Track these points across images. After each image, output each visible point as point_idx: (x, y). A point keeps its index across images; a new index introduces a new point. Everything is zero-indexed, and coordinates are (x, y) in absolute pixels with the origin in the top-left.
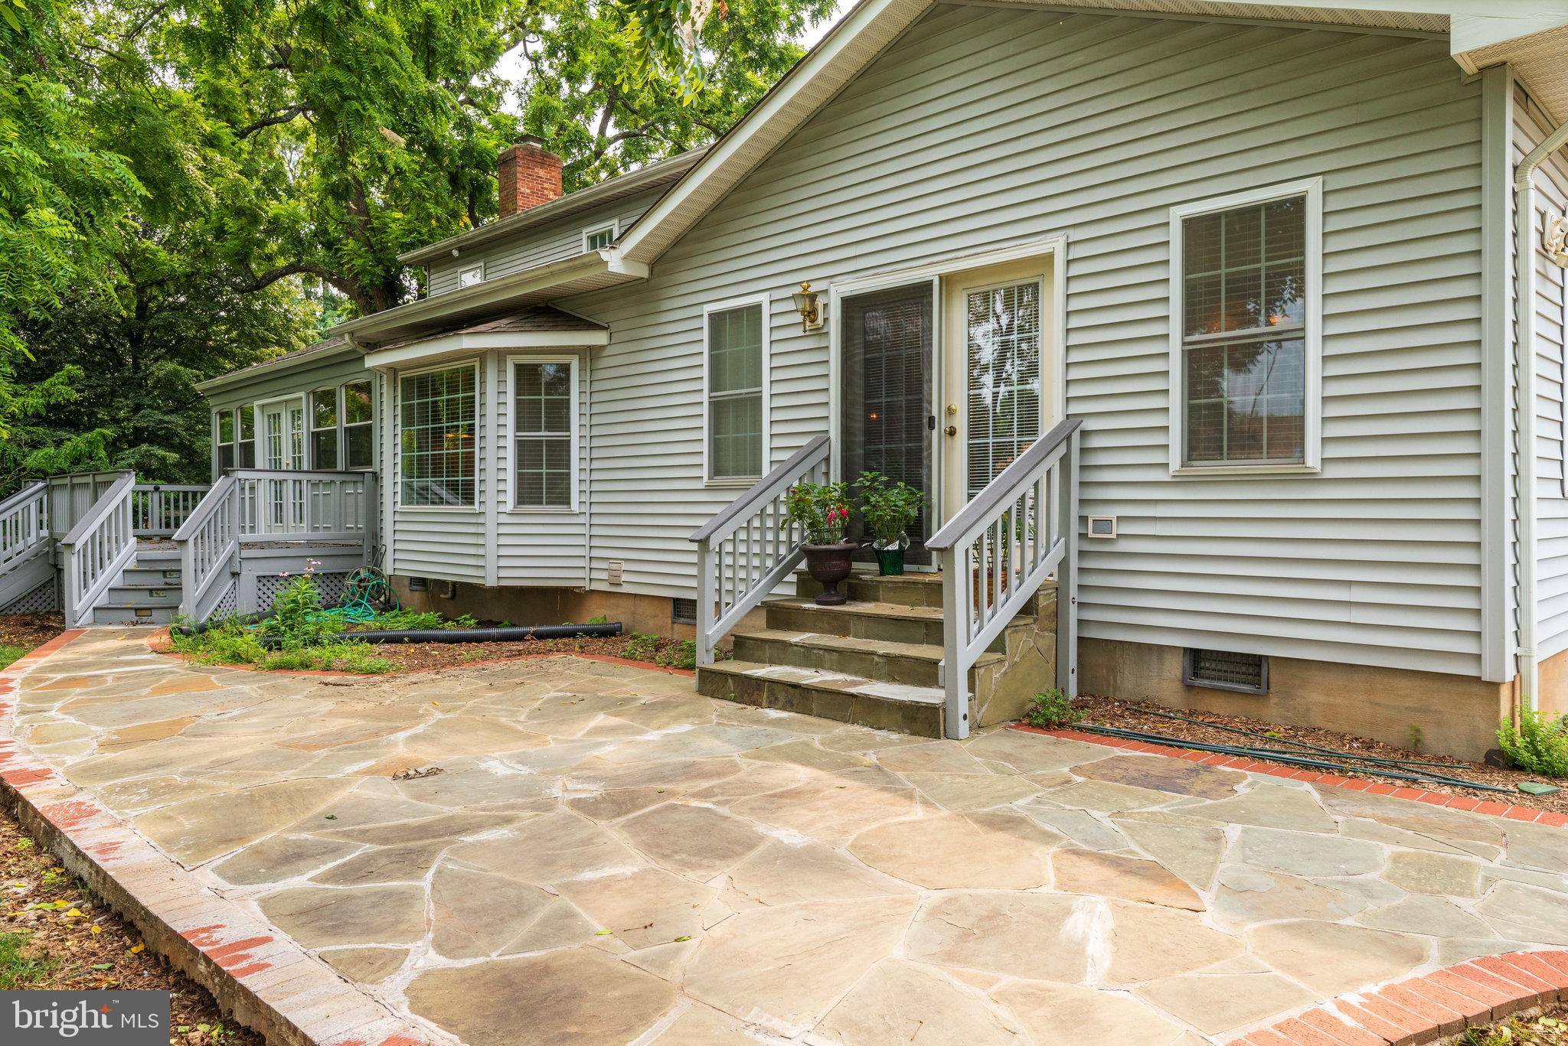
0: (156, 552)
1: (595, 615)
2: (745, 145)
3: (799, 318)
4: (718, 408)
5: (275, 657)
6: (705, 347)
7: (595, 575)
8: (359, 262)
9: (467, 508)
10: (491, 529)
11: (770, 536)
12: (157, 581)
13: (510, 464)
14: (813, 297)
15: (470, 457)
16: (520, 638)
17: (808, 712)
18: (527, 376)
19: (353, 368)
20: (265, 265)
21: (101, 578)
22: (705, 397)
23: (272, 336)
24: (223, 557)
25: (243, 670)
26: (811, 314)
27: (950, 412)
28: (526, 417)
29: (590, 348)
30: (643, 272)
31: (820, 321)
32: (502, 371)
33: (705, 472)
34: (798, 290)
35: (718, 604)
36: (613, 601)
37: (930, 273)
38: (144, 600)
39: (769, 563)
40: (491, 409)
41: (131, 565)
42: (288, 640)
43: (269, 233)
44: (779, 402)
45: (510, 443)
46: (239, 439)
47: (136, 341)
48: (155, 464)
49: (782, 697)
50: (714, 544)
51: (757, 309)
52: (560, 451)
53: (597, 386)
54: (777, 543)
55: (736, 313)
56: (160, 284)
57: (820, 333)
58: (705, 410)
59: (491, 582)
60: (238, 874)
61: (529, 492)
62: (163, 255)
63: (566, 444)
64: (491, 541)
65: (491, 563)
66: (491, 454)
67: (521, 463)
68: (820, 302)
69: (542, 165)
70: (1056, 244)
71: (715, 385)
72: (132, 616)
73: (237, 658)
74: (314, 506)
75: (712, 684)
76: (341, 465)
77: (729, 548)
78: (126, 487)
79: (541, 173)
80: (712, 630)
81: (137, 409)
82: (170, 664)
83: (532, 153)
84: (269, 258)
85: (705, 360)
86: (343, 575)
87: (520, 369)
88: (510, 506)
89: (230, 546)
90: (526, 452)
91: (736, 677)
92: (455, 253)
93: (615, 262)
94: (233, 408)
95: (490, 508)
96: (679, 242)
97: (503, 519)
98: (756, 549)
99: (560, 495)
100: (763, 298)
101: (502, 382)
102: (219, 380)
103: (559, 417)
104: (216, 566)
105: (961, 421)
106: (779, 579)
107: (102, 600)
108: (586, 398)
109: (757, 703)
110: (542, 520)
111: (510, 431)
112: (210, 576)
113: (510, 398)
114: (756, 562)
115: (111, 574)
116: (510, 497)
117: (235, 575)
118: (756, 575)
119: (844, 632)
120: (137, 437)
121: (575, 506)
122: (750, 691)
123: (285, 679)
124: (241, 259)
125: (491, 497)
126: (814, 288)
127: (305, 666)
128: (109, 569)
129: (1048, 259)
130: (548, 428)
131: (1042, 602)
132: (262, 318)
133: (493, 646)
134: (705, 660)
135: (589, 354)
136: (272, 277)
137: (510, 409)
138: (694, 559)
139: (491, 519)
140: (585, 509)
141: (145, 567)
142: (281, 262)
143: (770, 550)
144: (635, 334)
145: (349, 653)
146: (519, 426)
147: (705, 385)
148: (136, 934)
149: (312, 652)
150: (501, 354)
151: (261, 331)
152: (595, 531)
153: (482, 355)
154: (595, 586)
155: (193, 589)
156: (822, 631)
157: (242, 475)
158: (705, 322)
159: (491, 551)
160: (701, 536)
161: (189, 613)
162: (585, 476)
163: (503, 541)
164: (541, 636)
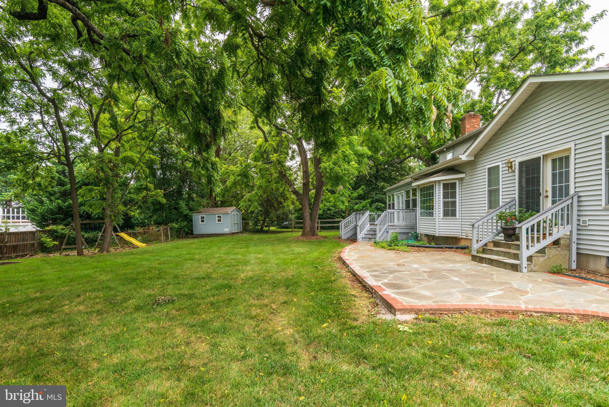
0: (372, 227)
1: (463, 244)
2: (493, 126)
3: (507, 168)
4: (490, 192)
5: (389, 248)
6: (487, 177)
7: (463, 234)
8: (425, 153)
9: (431, 218)
10: (437, 222)
11: (495, 224)
12: (373, 233)
13: (442, 207)
14: (511, 163)
15: (433, 206)
16: (442, 248)
17: (492, 265)
18: (446, 186)
19: (409, 186)
20: (403, 156)
21: (363, 232)
22: (487, 189)
23: (406, 174)
24: (385, 228)
25: (383, 249)
26: (511, 167)
27: (547, 191)
28: (445, 196)
29: (461, 178)
30: (473, 158)
31: (513, 169)
32: (440, 185)
33: (487, 208)
34: (507, 161)
35: (477, 240)
36: (467, 240)
37: (540, 155)
38: (370, 236)
39: (495, 231)
40: (437, 194)
41: (368, 229)
42: (393, 245)
43: (405, 148)
44: (504, 190)
45: (441, 202)
46: (392, 202)
47: (376, 178)
48: (379, 207)
49: (488, 262)
50: (476, 225)
51: (498, 166)
52: (454, 204)
53: (463, 187)
54: (497, 226)
55: (494, 167)
56: (380, 164)
57: (513, 171)
58: (487, 192)
59: (437, 235)
60: (368, 272)
61: (446, 214)
62: (381, 158)
63: (455, 202)
64: (437, 225)
65: (437, 230)
66: (437, 205)
67: (444, 207)
68: (513, 164)
69: (474, 118)
70: (572, 145)
71: (489, 186)
72: (368, 239)
73: (383, 247)
74: (406, 217)
75: (474, 258)
76: (411, 208)
77: (481, 227)
78: (368, 213)
79: (474, 120)
80: (476, 246)
81: (376, 194)
82: (372, 248)
83: (471, 116)
84: (405, 154)
85: (487, 180)
86: (408, 233)
87: (444, 184)
88: (441, 217)
89: (386, 226)
90: (446, 204)
91: (479, 257)
92: (445, 150)
93: (464, 158)
94: (391, 195)
95: (437, 218)
96: (481, 150)
97: (440, 220)
98: (490, 227)
99: (454, 214)
100: (500, 163)
101: (439, 188)
102: (393, 186)
103: (454, 195)
104: (383, 230)
105: (550, 194)
106: (497, 235)
107: (363, 236)
108: (460, 190)
109: (482, 263)
110: (450, 221)
111: (441, 199)
112: (382, 232)
113: (442, 191)
114: (490, 231)
115: (365, 231)
116: (442, 215)
117: (387, 232)
118: (490, 234)
119: (510, 248)
120: (377, 201)
121: (457, 217)
122: (481, 260)
123: (389, 251)
124: (398, 156)
125: (437, 215)
126: (511, 160)
127: (394, 249)
128: (365, 230)
129: (570, 149)
130: (451, 198)
131: (562, 242)
132: (403, 169)
133: (435, 249)
134: (474, 253)
135: (461, 179)
136: (405, 159)
137: (442, 194)
138: (471, 229)
139: (437, 220)
140: (460, 218)
141: (371, 230)
142: (407, 155)
143: (495, 228)
144: (472, 174)
145: (402, 248)
146: (444, 198)
147: (487, 186)
148: (355, 276)
149: (396, 247)
150: (439, 181)
151: (403, 172)
152: (463, 223)
153: (435, 182)
154: (463, 237)
155: (379, 235)
156: (505, 248)
157: (388, 211)
158: (487, 170)
159: (437, 228)
160: (472, 224)
161: (378, 239)
162: (460, 209)
163: (440, 225)
164: (446, 248)
